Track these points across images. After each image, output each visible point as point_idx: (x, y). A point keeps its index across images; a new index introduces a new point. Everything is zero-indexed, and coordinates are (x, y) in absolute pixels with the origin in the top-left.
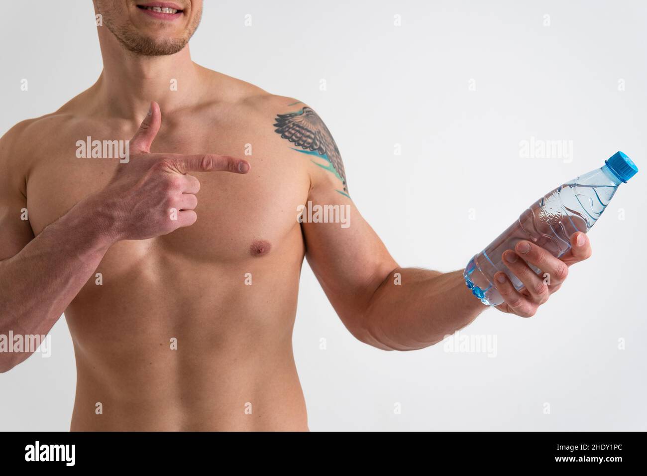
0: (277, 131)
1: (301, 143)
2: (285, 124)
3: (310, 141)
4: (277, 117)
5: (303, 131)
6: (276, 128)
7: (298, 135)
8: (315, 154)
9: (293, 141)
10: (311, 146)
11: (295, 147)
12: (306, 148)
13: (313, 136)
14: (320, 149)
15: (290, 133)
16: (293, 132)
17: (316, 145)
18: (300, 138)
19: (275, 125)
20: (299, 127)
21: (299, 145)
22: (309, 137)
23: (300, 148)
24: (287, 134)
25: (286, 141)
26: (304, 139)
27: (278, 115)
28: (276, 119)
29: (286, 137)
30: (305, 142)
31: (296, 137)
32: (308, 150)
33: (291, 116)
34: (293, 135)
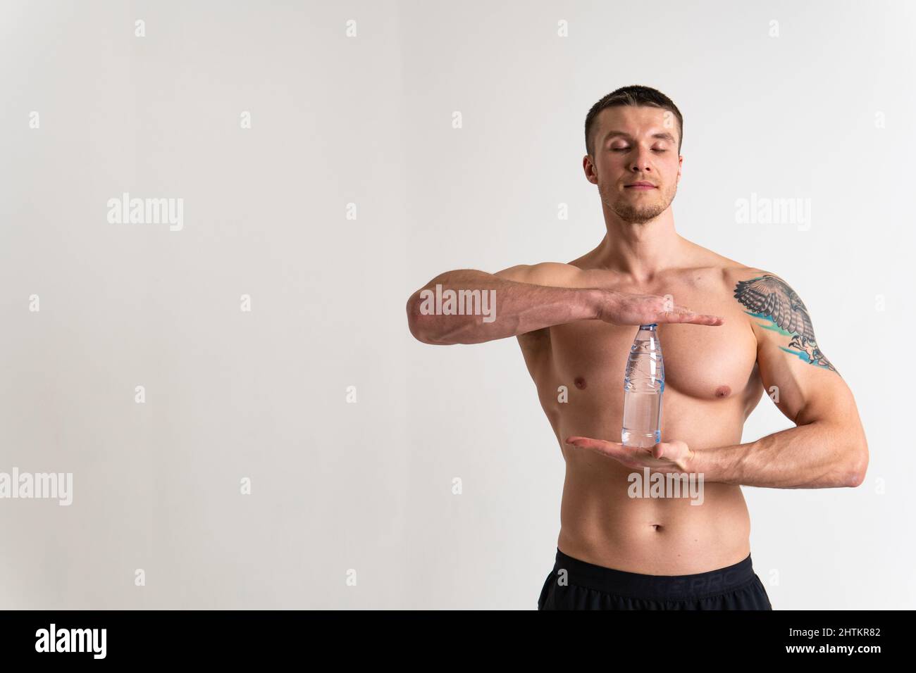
0: (736, 296)
1: (752, 306)
2: (743, 289)
3: (759, 304)
4: (738, 284)
5: (756, 296)
6: (736, 293)
7: (751, 299)
8: (761, 317)
9: (747, 305)
10: (759, 310)
11: (747, 310)
12: (755, 310)
13: (763, 300)
14: (767, 311)
15: (745, 297)
16: (748, 296)
17: (764, 307)
18: (752, 302)
19: (735, 291)
20: (754, 292)
21: (750, 308)
22: (760, 301)
23: (750, 311)
24: (743, 298)
25: (742, 304)
26: (755, 302)
27: (740, 282)
28: (737, 285)
29: (741, 301)
30: (755, 305)
31: (750, 301)
32: (756, 313)
33: (750, 282)
34: (748, 299)
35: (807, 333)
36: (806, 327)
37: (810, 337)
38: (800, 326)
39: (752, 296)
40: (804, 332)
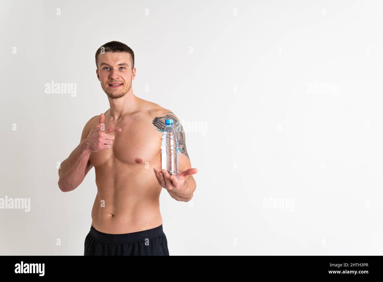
0: (153, 123)
1: (160, 128)
2: (157, 121)
3: (163, 127)
5: (162, 124)
6: (153, 122)
7: (160, 125)
9: (157, 127)
11: (157, 129)
12: (161, 129)
15: (157, 124)
16: (158, 124)
18: (160, 126)
19: (153, 121)
20: (161, 122)
21: (159, 128)
22: (164, 126)
23: (159, 129)
24: (156, 124)
25: (155, 126)
26: (161, 126)
27: (155, 117)
28: (154, 119)
29: (155, 125)
30: (161, 127)
31: (159, 126)
32: (162, 130)
33: (160, 118)
34: (158, 125)
35: (181, 141)
36: (181, 139)
37: (181, 143)
38: (179, 138)
39: (160, 124)
40: (180, 140)
